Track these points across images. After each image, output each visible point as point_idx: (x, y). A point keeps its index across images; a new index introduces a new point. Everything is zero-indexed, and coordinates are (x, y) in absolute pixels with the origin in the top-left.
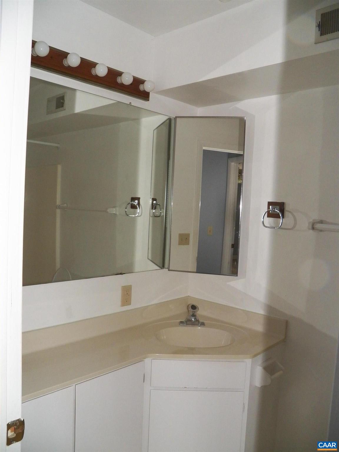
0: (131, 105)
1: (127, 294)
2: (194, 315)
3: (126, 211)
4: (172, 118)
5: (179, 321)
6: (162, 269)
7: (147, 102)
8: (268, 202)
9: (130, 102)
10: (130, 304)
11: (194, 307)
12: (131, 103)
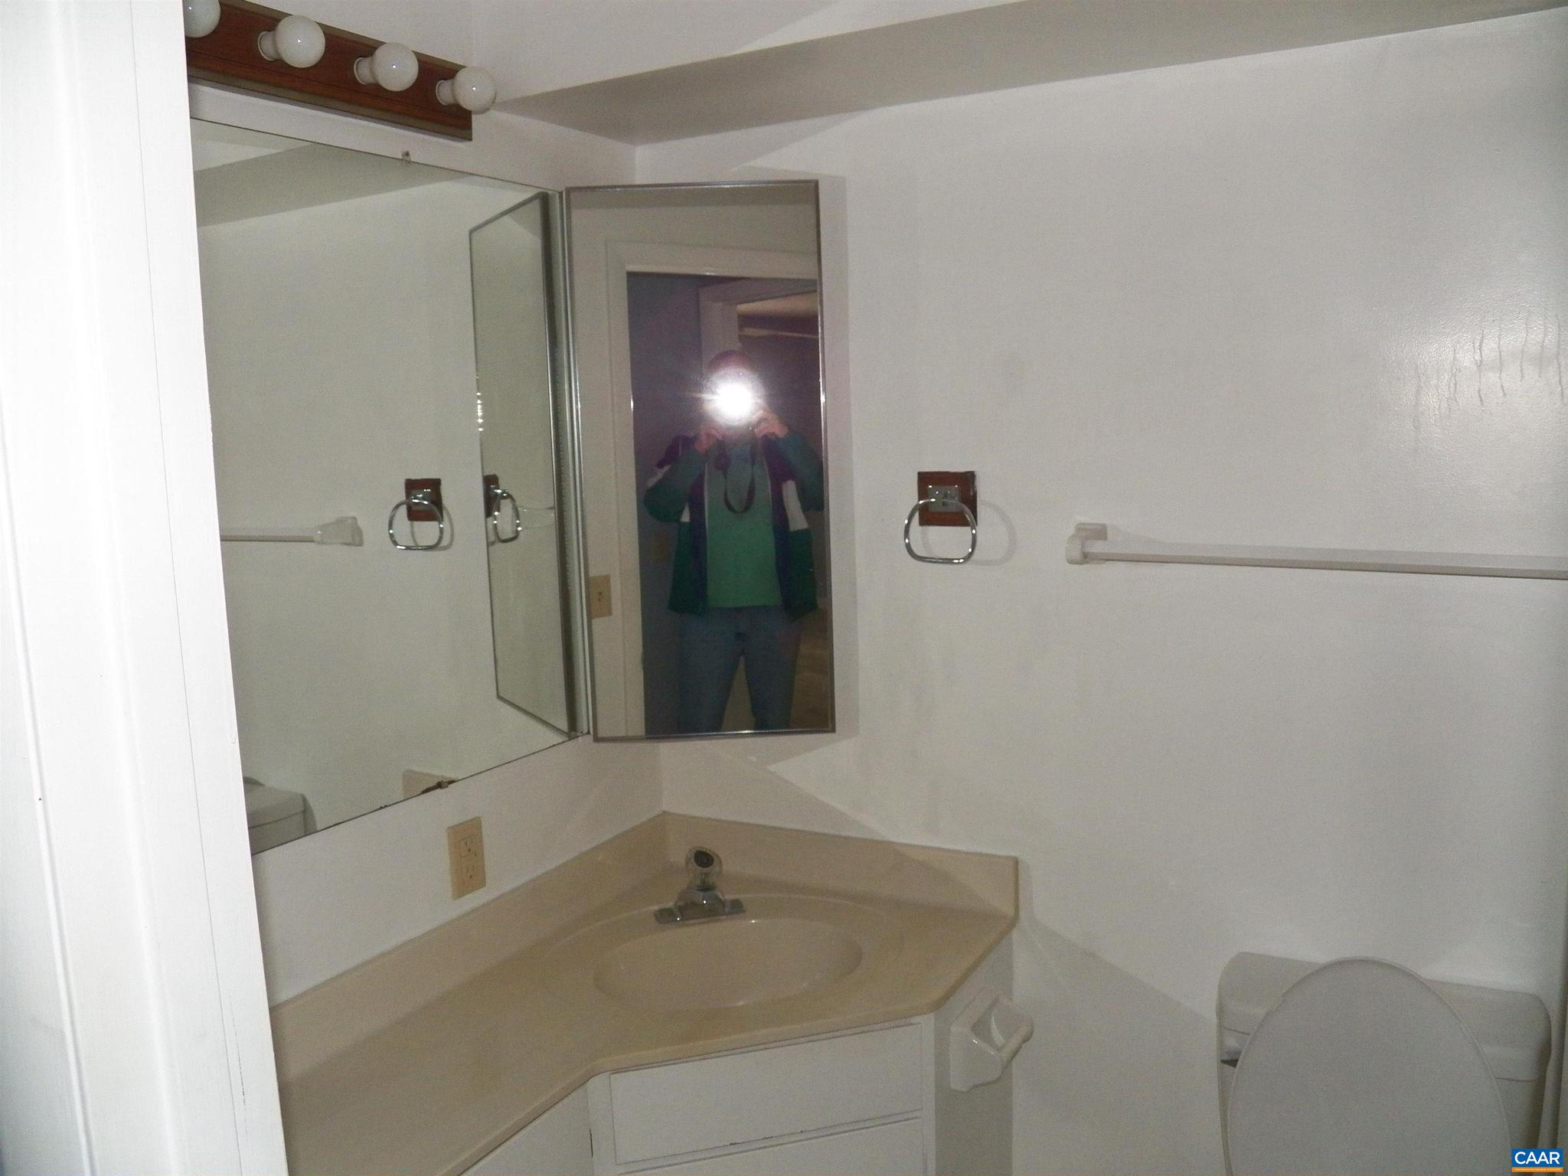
0: (410, 162)
1: (469, 850)
2: (706, 888)
3: (392, 536)
4: (549, 192)
5: (656, 908)
6: (571, 738)
7: (461, 146)
8: (919, 474)
9: (406, 150)
10: (482, 884)
11: (704, 858)
12: (407, 154)
